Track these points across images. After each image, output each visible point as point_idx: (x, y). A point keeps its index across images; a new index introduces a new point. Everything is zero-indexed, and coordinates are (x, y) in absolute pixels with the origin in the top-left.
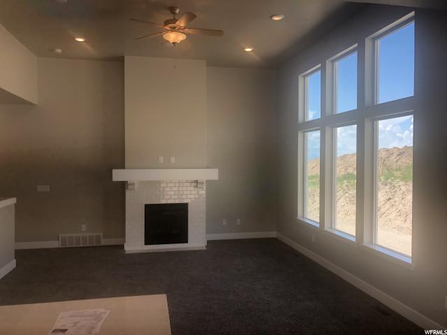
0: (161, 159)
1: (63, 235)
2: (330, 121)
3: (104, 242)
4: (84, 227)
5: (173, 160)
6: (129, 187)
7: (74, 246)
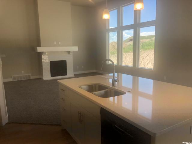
0: (55, 43)
1: (14, 76)
2: (120, 29)
3: (32, 78)
4: (23, 72)
5: (60, 43)
6: (44, 54)
7: (16, 80)
